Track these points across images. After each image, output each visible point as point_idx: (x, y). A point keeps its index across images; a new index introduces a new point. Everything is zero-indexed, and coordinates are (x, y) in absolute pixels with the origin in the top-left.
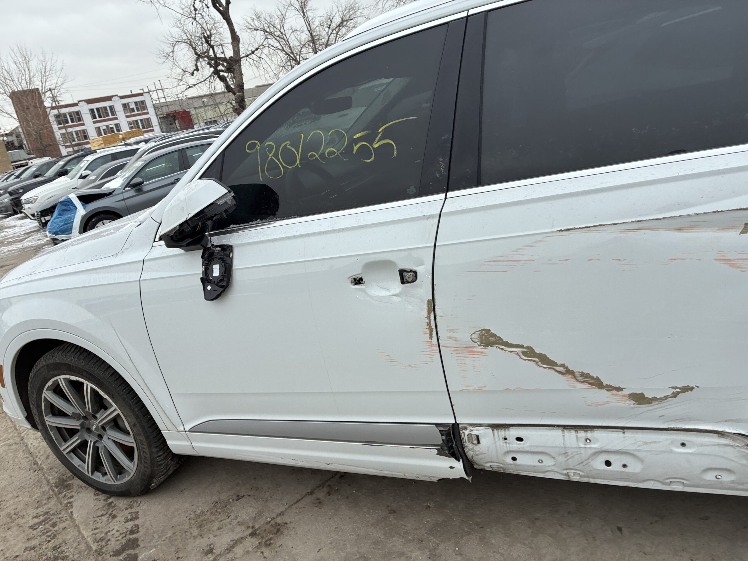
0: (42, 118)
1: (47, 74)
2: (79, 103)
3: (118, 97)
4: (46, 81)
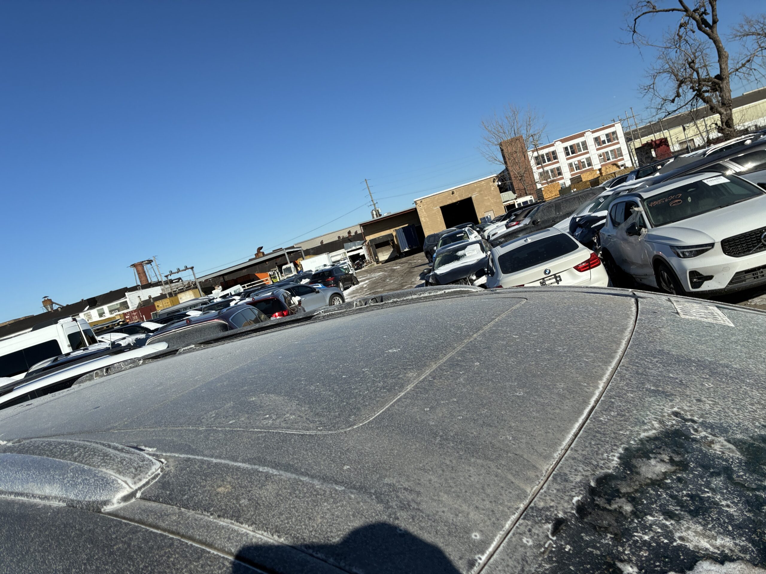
2: (555, 143)
4: (529, 129)
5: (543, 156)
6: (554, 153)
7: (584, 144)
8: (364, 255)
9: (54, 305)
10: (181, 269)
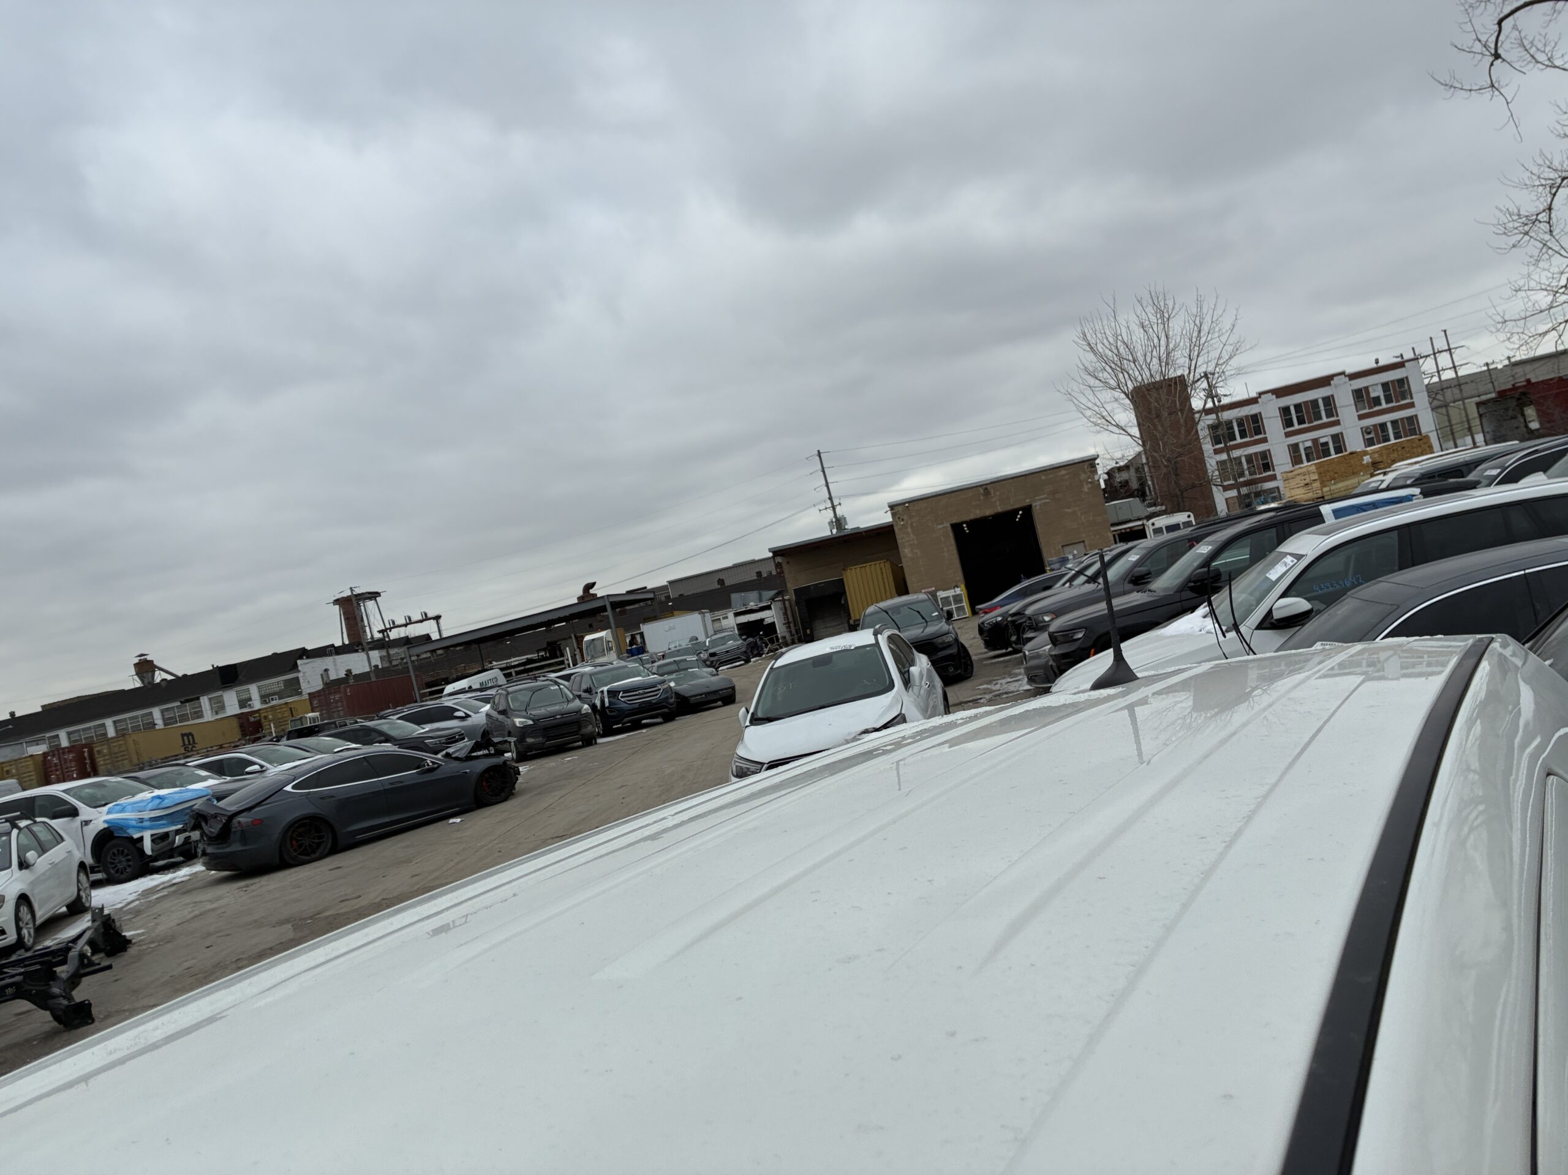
0: (1183, 431)
1: (1203, 340)
2: (1260, 397)
3: (1346, 376)
4: (1198, 356)
5: (1229, 423)
6: (1256, 419)
7: (1329, 401)
8: (773, 624)
9: (157, 673)
10: (414, 619)
